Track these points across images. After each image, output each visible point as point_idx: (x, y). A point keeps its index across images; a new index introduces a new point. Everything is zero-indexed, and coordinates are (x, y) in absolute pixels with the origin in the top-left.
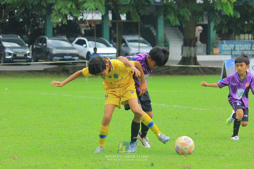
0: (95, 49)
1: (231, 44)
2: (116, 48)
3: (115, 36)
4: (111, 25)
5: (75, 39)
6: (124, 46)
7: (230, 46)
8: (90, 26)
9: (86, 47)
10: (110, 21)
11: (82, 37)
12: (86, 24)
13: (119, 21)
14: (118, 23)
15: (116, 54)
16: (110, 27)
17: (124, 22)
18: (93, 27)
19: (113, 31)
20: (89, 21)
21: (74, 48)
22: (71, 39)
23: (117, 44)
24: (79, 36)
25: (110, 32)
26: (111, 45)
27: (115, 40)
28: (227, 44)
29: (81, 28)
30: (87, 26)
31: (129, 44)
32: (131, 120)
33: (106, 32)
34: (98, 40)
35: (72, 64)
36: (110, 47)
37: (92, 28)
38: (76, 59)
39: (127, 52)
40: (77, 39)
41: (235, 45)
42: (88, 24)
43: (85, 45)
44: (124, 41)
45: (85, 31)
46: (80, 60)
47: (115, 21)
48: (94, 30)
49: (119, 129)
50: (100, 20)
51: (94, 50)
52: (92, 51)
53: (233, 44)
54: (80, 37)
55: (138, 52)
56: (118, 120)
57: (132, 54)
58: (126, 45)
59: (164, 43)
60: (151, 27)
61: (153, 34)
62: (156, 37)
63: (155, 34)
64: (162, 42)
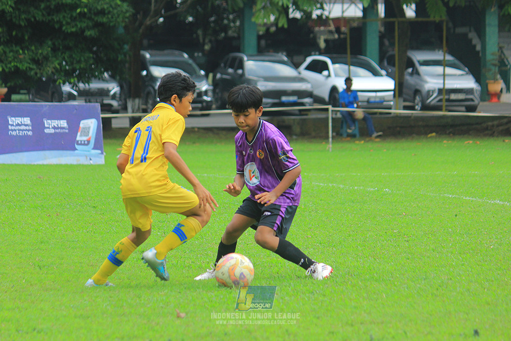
0: (348, 81)
2: (393, 78)
3: (391, 53)
4: (382, 29)
5: (305, 60)
6: (412, 74)
8: (338, 30)
9: (329, 76)
10: (382, 19)
11: (321, 54)
12: (330, 26)
13: (401, 19)
14: (399, 23)
15: (394, 90)
16: (380, 32)
17: (411, 22)
18: (344, 33)
19: (387, 42)
20: (336, 20)
21: (302, 80)
22: (297, 59)
23: (396, 69)
24: (313, 53)
25: (381, 44)
26: (383, 72)
27: (391, 62)
29: (318, 35)
30: (331, 32)
31: (423, 69)
32: (426, 234)
33: (372, 43)
34: (355, 60)
35: (297, 112)
36: (382, 76)
37: (342, 36)
38: (307, 103)
39: (418, 87)
40: (309, 60)
42: (332, 28)
43: (325, 73)
44: (410, 63)
45: (326, 41)
46: (315, 104)
47: (392, 19)
48: (345, 39)
49: (401, 253)
50: (359, 18)
51: (346, 84)
52: (341, 85)
54: (315, 55)
55: (441, 86)
56: (399, 235)
57: (429, 92)
58: (415, 71)
59: (500, 67)
60: (470, 31)
61: (474, 47)
62: (481, 54)
63: (478, 48)
64: (495, 65)
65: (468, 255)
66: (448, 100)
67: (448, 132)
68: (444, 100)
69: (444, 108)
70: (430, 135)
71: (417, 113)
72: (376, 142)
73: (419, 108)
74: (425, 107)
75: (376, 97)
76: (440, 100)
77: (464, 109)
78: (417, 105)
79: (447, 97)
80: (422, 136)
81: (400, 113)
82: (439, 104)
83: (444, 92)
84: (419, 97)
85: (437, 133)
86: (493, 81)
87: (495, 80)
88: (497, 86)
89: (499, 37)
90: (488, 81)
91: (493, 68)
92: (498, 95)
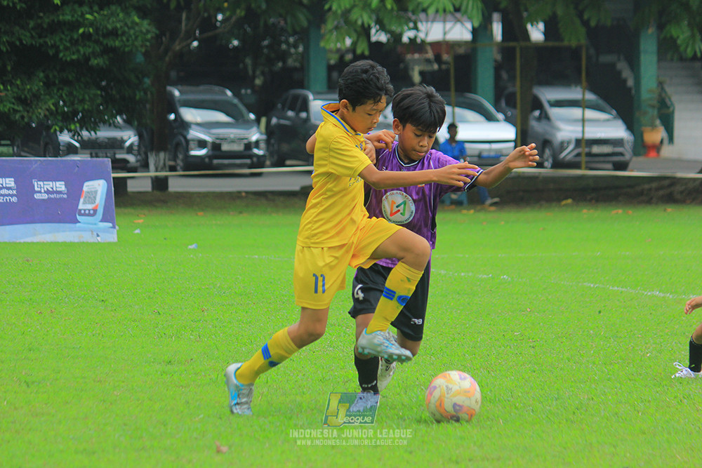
0: (452, 128)
2: (514, 124)
3: (511, 89)
4: (499, 57)
6: (539, 119)
8: (438, 59)
10: (498, 44)
12: (427, 53)
13: (523, 44)
14: (521, 49)
15: (515, 141)
16: (496, 61)
17: (538, 48)
18: (446, 63)
19: (505, 75)
20: (436, 45)
23: (517, 112)
25: (497, 77)
26: (500, 116)
27: (511, 102)
29: (411, 66)
30: (428, 61)
31: (554, 112)
32: (559, 337)
33: (485, 76)
34: (461, 99)
36: (497, 121)
37: (444, 67)
39: (548, 137)
42: (430, 55)
44: (537, 104)
45: (422, 73)
47: (512, 44)
48: (448, 71)
49: (524, 364)
50: (466, 43)
51: (449, 132)
52: (443, 134)
55: (579, 136)
56: (522, 338)
57: (562, 143)
58: (543, 115)
59: (659, 109)
60: (619, 60)
61: (625, 81)
62: (633, 92)
63: (630, 83)
64: (653, 107)
65: (616, 366)
66: (589, 155)
67: (589, 197)
68: (583, 155)
69: (583, 165)
70: (564, 202)
71: (547, 171)
72: (490, 212)
73: (550, 165)
74: (557, 164)
75: (490, 150)
76: (578, 155)
77: (610, 166)
78: (547, 160)
79: (587, 150)
80: (554, 204)
81: (523, 173)
82: (578, 159)
83: (583, 144)
84: (550, 150)
85: (574, 199)
86: (649, 128)
87: (653, 127)
88: (656, 135)
89: (659, 68)
90: (643, 128)
91: (650, 110)
92: (657, 148)
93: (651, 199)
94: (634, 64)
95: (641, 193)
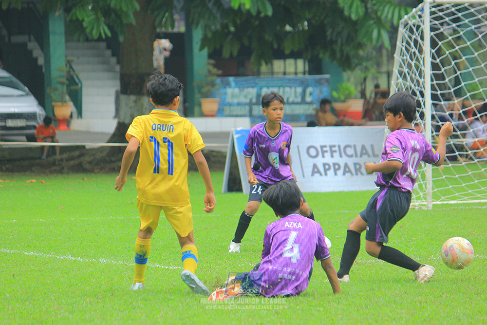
1: (248, 87)
7: (246, 91)
28: (239, 88)
41: (261, 88)
53: (253, 87)
59: (68, 86)
60: (30, 40)
61: (36, 59)
62: (44, 70)
63: (41, 61)
64: (62, 84)
66: (4, 128)
79: (2, 124)
86: (60, 104)
87: (63, 101)
88: (65, 109)
89: (67, 48)
90: (54, 104)
91: (59, 87)
92: (67, 121)
93: (63, 168)
94: (44, 44)
95: (54, 164)
